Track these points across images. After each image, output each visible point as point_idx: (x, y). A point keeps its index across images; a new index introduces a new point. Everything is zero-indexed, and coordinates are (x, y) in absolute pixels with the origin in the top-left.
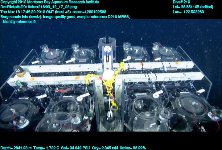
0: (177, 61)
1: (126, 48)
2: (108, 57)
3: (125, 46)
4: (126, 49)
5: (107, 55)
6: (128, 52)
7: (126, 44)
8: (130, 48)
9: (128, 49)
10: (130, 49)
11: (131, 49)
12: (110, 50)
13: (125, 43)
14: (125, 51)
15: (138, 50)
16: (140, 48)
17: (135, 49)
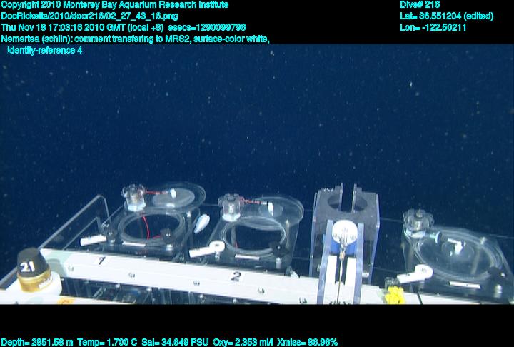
1: (414, 232)
2: (342, 264)
3: (411, 225)
4: (415, 236)
5: (342, 256)
6: (423, 249)
7: (415, 216)
8: (428, 232)
9: (420, 235)
10: (432, 236)
12: (352, 238)
13: (411, 212)
14: (410, 241)
15: (465, 244)
16: (471, 238)
17: (450, 240)
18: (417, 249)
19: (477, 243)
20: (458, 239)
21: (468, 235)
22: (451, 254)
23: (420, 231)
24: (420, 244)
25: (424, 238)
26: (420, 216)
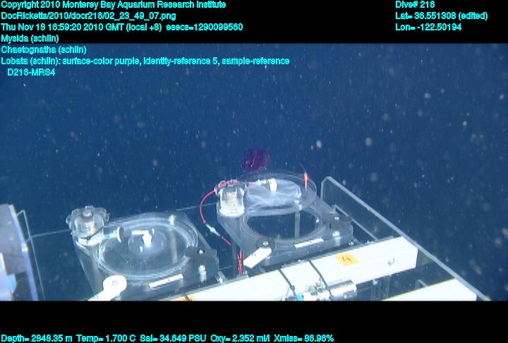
0: (344, 246)
1: (89, 238)
3: (82, 229)
4: (92, 243)
6: (107, 255)
7: (82, 217)
8: (107, 231)
9: (100, 238)
10: (112, 236)
11: (115, 235)
13: (76, 212)
14: (87, 252)
15: (153, 231)
16: (158, 222)
17: (135, 233)
18: (99, 259)
19: (166, 225)
20: (143, 229)
21: (154, 219)
22: (141, 248)
23: (96, 233)
24: (102, 251)
25: (104, 242)
26: (89, 215)
